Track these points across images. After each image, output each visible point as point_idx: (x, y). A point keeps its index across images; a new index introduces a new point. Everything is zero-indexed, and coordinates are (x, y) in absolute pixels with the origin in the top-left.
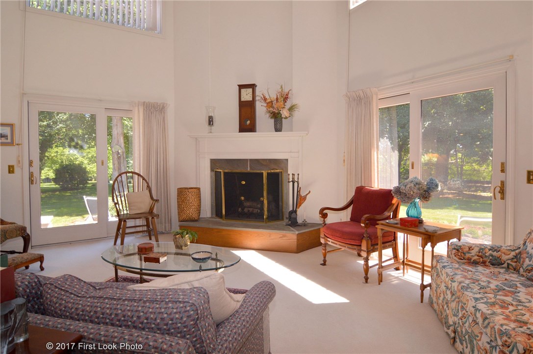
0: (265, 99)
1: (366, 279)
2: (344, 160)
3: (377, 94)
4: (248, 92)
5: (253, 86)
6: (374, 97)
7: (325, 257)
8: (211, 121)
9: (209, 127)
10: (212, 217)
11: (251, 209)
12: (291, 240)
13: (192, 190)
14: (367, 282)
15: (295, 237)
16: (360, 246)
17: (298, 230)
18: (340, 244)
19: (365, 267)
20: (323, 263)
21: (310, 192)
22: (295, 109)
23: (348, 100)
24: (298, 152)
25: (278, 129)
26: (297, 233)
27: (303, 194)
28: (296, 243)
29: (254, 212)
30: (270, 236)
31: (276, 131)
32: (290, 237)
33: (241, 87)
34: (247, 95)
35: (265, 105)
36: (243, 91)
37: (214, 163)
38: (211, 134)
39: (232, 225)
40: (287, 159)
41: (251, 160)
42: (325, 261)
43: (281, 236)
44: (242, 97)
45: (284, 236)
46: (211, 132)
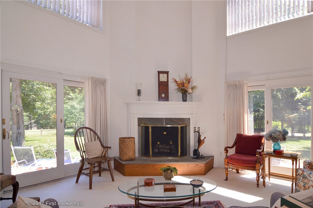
0: (176, 82)
1: (258, 185)
2: (224, 119)
3: (247, 84)
4: (164, 76)
5: (167, 73)
6: (245, 86)
7: (227, 176)
8: (139, 93)
9: (138, 97)
10: (139, 157)
11: (162, 150)
12: (200, 168)
13: (132, 139)
14: (258, 187)
15: (203, 165)
16: (255, 167)
17: (204, 161)
18: (241, 167)
19: (257, 179)
20: (226, 179)
21: (205, 138)
22: (196, 89)
23: (227, 86)
24: (197, 114)
25: (185, 100)
26: (205, 163)
27: (202, 138)
28: (204, 169)
29: (165, 151)
30: (188, 166)
31: (183, 101)
32: (200, 165)
33: (159, 73)
34: (163, 78)
35: (176, 85)
36: (161, 75)
37: (140, 120)
38: (139, 101)
39: (161, 161)
40: (190, 118)
41: (166, 119)
42: (227, 178)
43: (195, 165)
44: (160, 78)
45: (197, 165)
46: (139, 100)
